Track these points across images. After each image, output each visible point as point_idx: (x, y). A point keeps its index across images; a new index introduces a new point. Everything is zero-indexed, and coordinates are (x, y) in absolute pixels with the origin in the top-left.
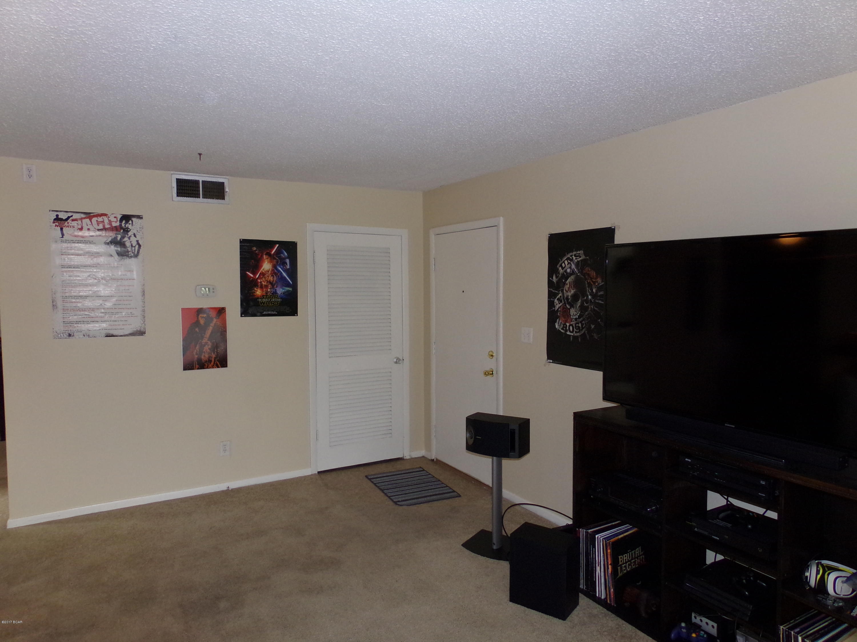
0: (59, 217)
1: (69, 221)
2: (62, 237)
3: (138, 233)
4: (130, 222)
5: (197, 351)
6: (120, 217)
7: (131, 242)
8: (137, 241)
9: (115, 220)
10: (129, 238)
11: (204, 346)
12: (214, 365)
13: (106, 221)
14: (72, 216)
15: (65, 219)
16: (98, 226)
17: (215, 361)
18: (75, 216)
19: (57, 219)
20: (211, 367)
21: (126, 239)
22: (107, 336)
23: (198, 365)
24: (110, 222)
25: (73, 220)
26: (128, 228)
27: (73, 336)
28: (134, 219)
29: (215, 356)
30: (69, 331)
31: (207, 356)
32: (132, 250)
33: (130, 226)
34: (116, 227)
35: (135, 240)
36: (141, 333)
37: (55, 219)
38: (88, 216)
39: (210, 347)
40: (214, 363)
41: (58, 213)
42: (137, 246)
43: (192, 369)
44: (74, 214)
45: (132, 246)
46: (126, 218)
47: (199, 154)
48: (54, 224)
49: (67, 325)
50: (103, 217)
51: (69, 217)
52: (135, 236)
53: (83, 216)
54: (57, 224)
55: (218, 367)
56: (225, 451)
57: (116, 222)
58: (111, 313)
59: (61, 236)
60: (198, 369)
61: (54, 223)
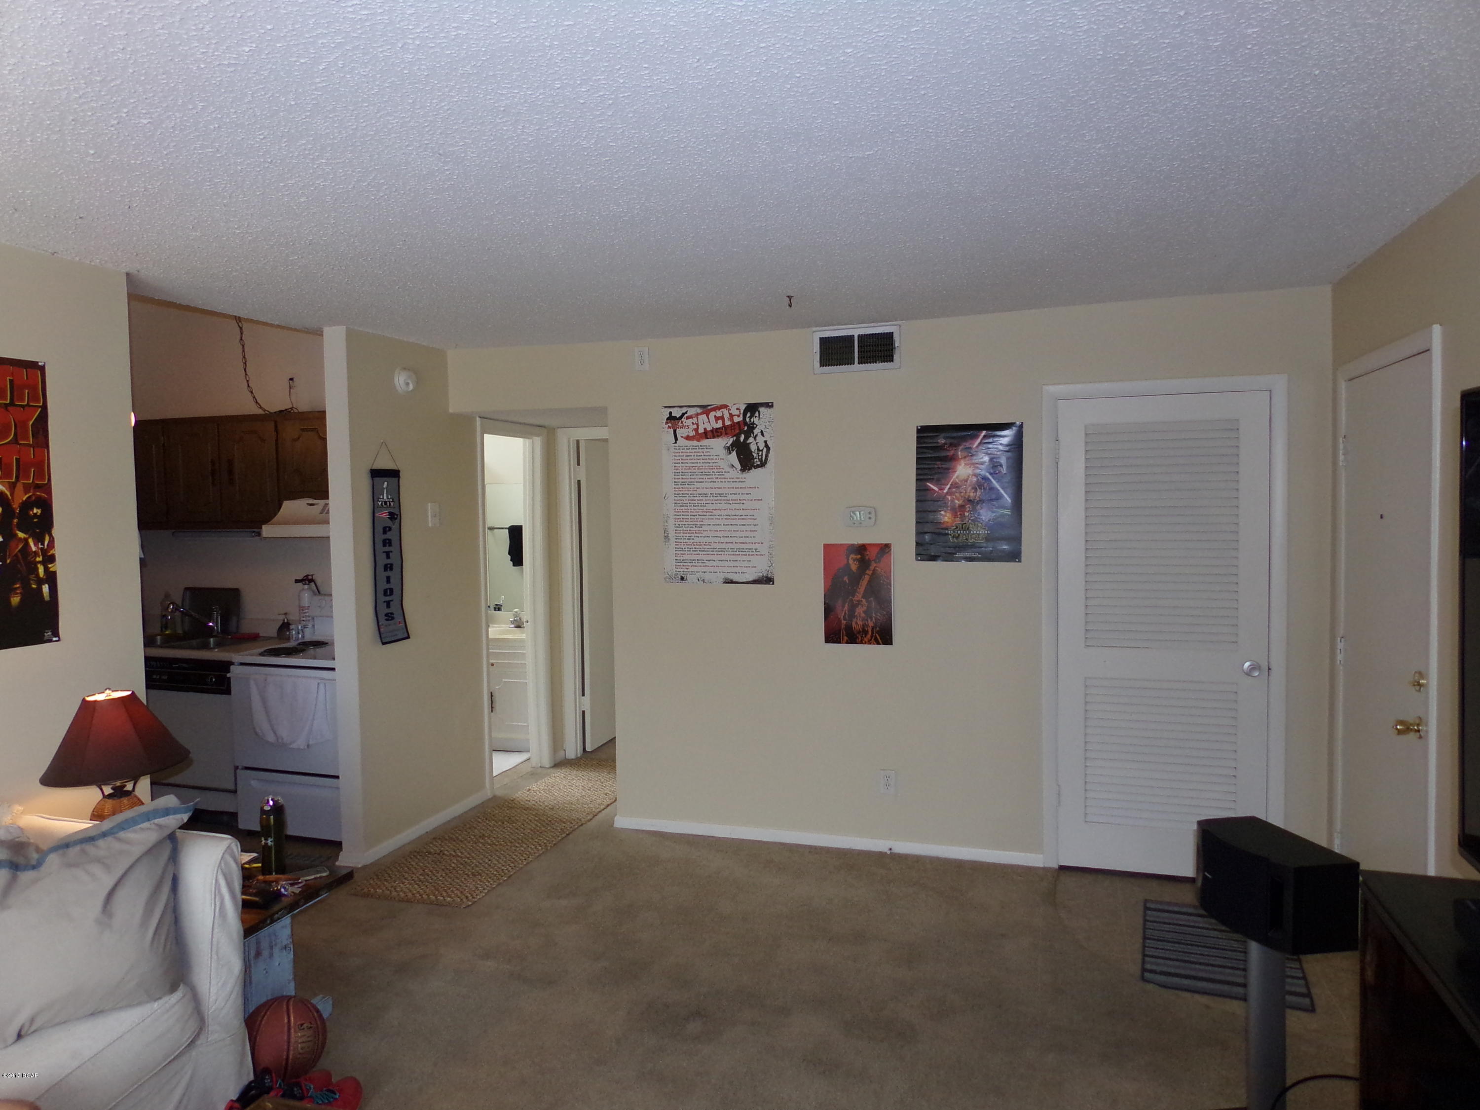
0: (673, 415)
1: (683, 420)
2: (676, 443)
3: (767, 430)
4: (757, 414)
5: (845, 613)
6: (744, 408)
7: (757, 443)
8: (766, 442)
9: (737, 413)
10: (755, 438)
11: (857, 605)
12: (871, 640)
13: (727, 416)
14: (686, 413)
15: (680, 417)
16: (717, 423)
17: (872, 633)
18: (691, 411)
19: (671, 418)
20: (867, 641)
21: (751, 440)
22: (725, 582)
23: (846, 636)
24: (731, 416)
25: (688, 418)
26: (753, 423)
27: (686, 580)
28: (762, 409)
29: (872, 625)
30: (682, 573)
31: (860, 623)
32: (759, 456)
33: (756, 420)
34: (738, 423)
35: (763, 441)
36: (768, 580)
37: (668, 419)
38: (705, 409)
39: (865, 608)
40: (872, 636)
41: (671, 410)
42: (765, 450)
43: (838, 641)
44: (689, 409)
45: (758, 449)
46: (752, 408)
47: (788, 297)
48: (667, 426)
49: (680, 564)
50: (723, 410)
51: (683, 414)
52: (762, 434)
53: (699, 410)
54: (670, 425)
55: (878, 643)
56: (887, 785)
57: (739, 416)
58: (731, 549)
59: (674, 442)
60: (847, 643)
61: (667, 423)
